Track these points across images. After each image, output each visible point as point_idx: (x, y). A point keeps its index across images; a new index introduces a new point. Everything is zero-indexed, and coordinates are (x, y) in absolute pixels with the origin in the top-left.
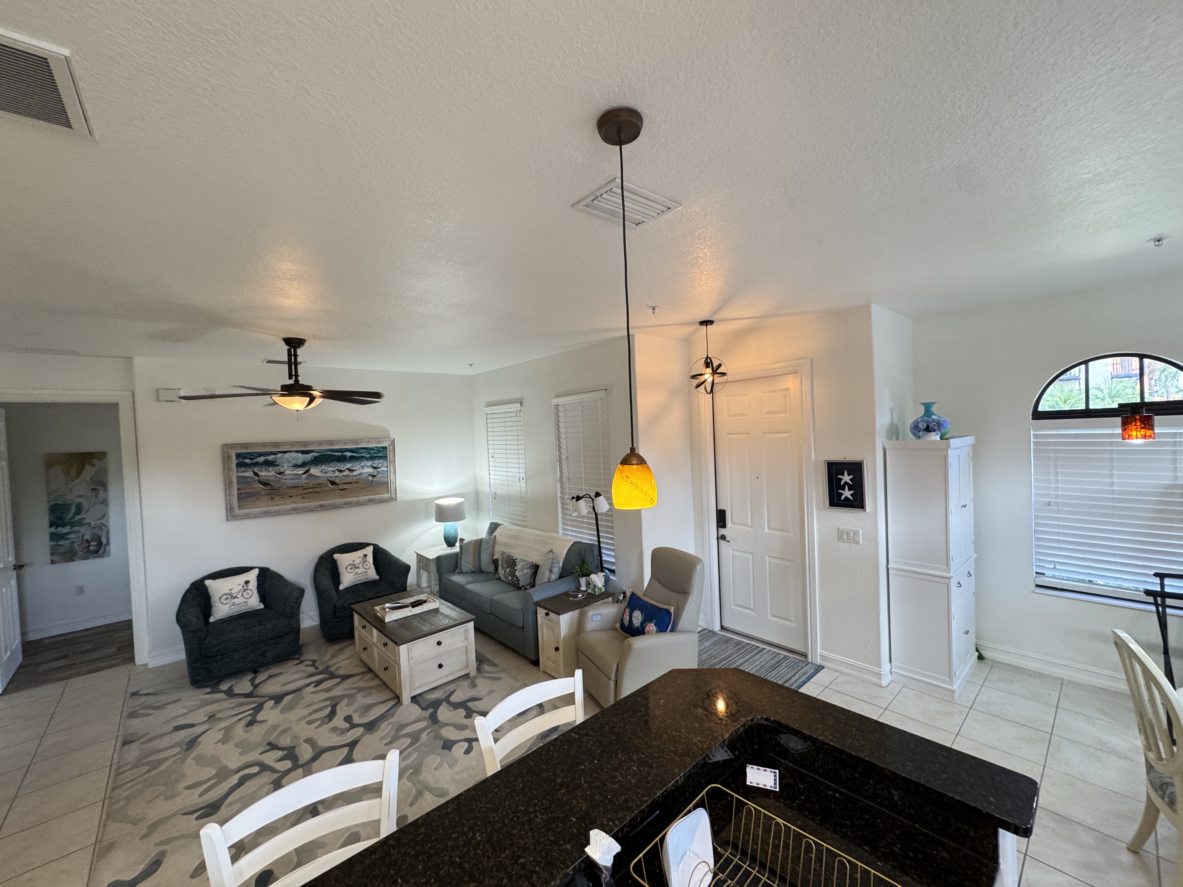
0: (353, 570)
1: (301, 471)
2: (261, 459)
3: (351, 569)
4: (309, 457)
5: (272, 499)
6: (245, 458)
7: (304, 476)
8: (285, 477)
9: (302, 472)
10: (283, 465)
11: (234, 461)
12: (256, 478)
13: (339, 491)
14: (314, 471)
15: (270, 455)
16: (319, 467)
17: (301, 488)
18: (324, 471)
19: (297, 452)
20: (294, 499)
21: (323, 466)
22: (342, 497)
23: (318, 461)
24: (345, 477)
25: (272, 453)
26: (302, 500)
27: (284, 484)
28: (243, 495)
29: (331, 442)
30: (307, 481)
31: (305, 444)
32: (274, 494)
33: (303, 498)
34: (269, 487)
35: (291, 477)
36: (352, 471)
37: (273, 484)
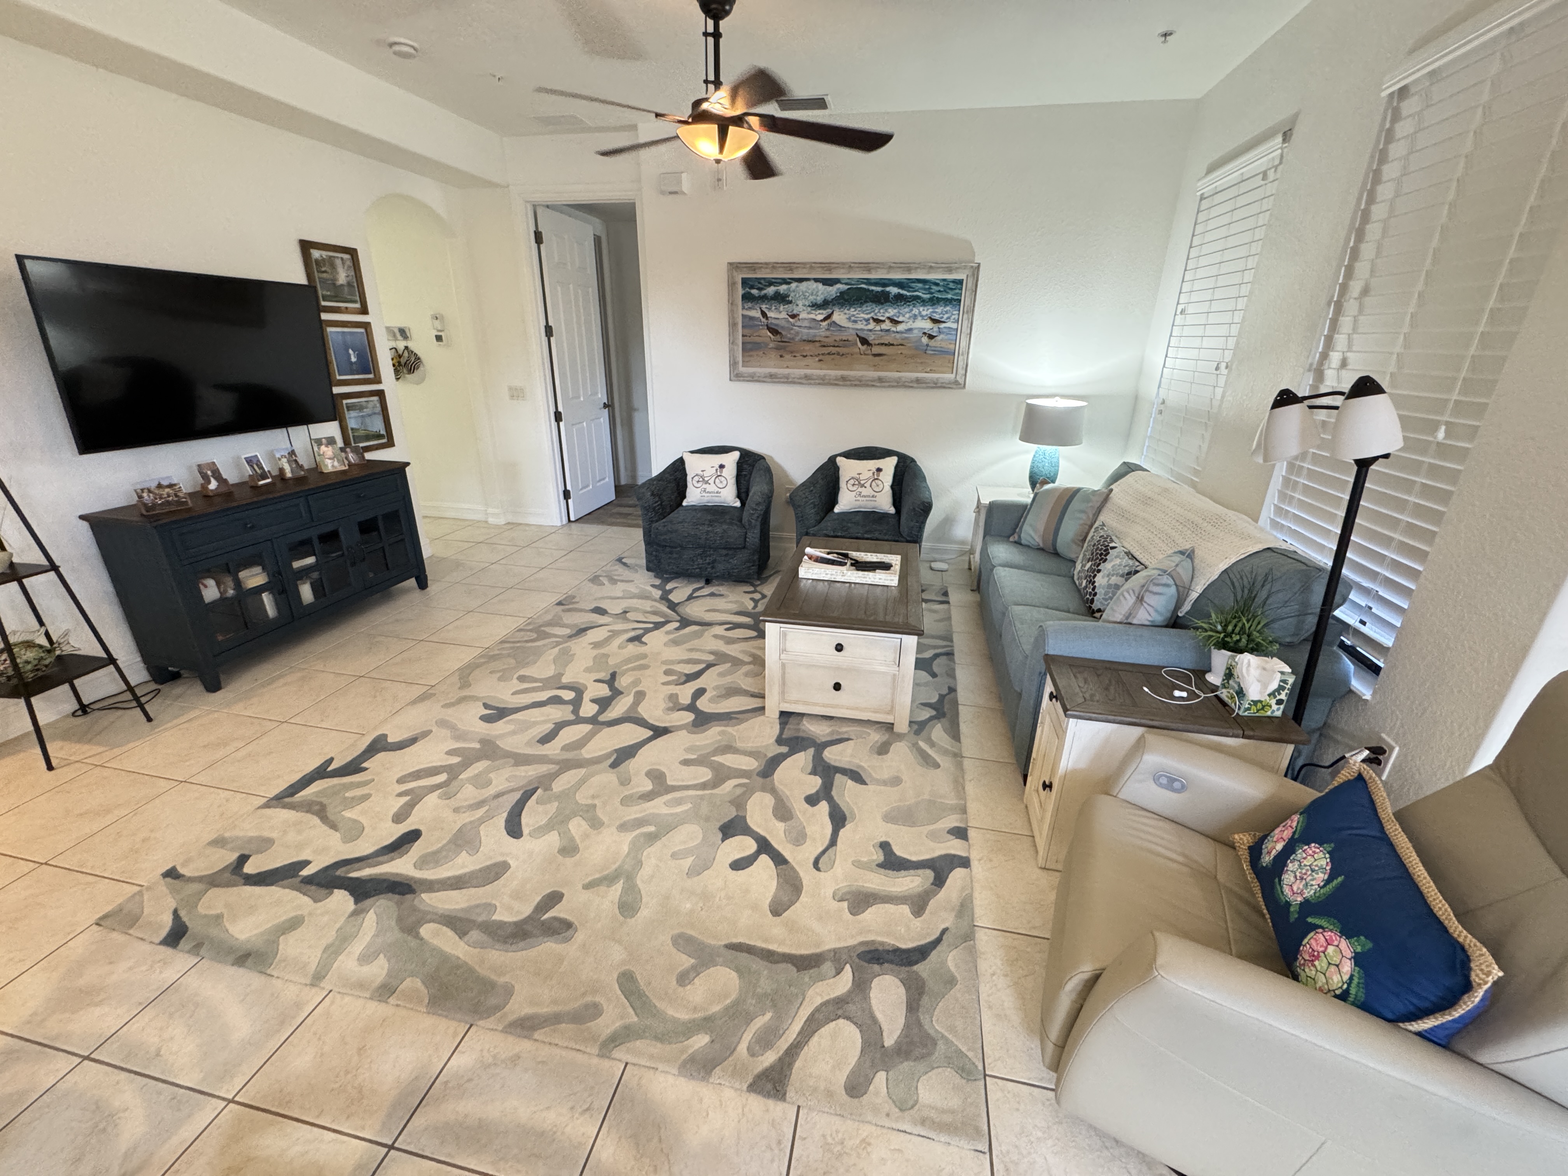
0: (855, 488)
1: (820, 315)
2: (771, 290)
3: (853, 485)
4: (832, 291)
5: (781, 356)
6: (752, 287)
7: (824, 324)
8: (799, 323)
9: (821, 317)
10: (798, 302)
11: (740, 291)
12: (763, 320)
13: (871, 357)
14: (840, 317)
15: (781, 284)
16: (846, 311)
17: (817, 344)
18: (853, 318)
19: (816, 280)
20: (808, 361)
21: (852, 310)
22: (876, 367)
23: (846, 300)
24: (883, 333)
25: (785, 282)
26: (819, 364)
27: (797, 333)
28: (749, 346)
29: (867, 266)
30: (828, 333)
31: (828, 266)
32: (784, 348)
33: (820, 360)
34: (778, 338)
35: (806, 324)
36: (895, 322)
37: (783, 333)
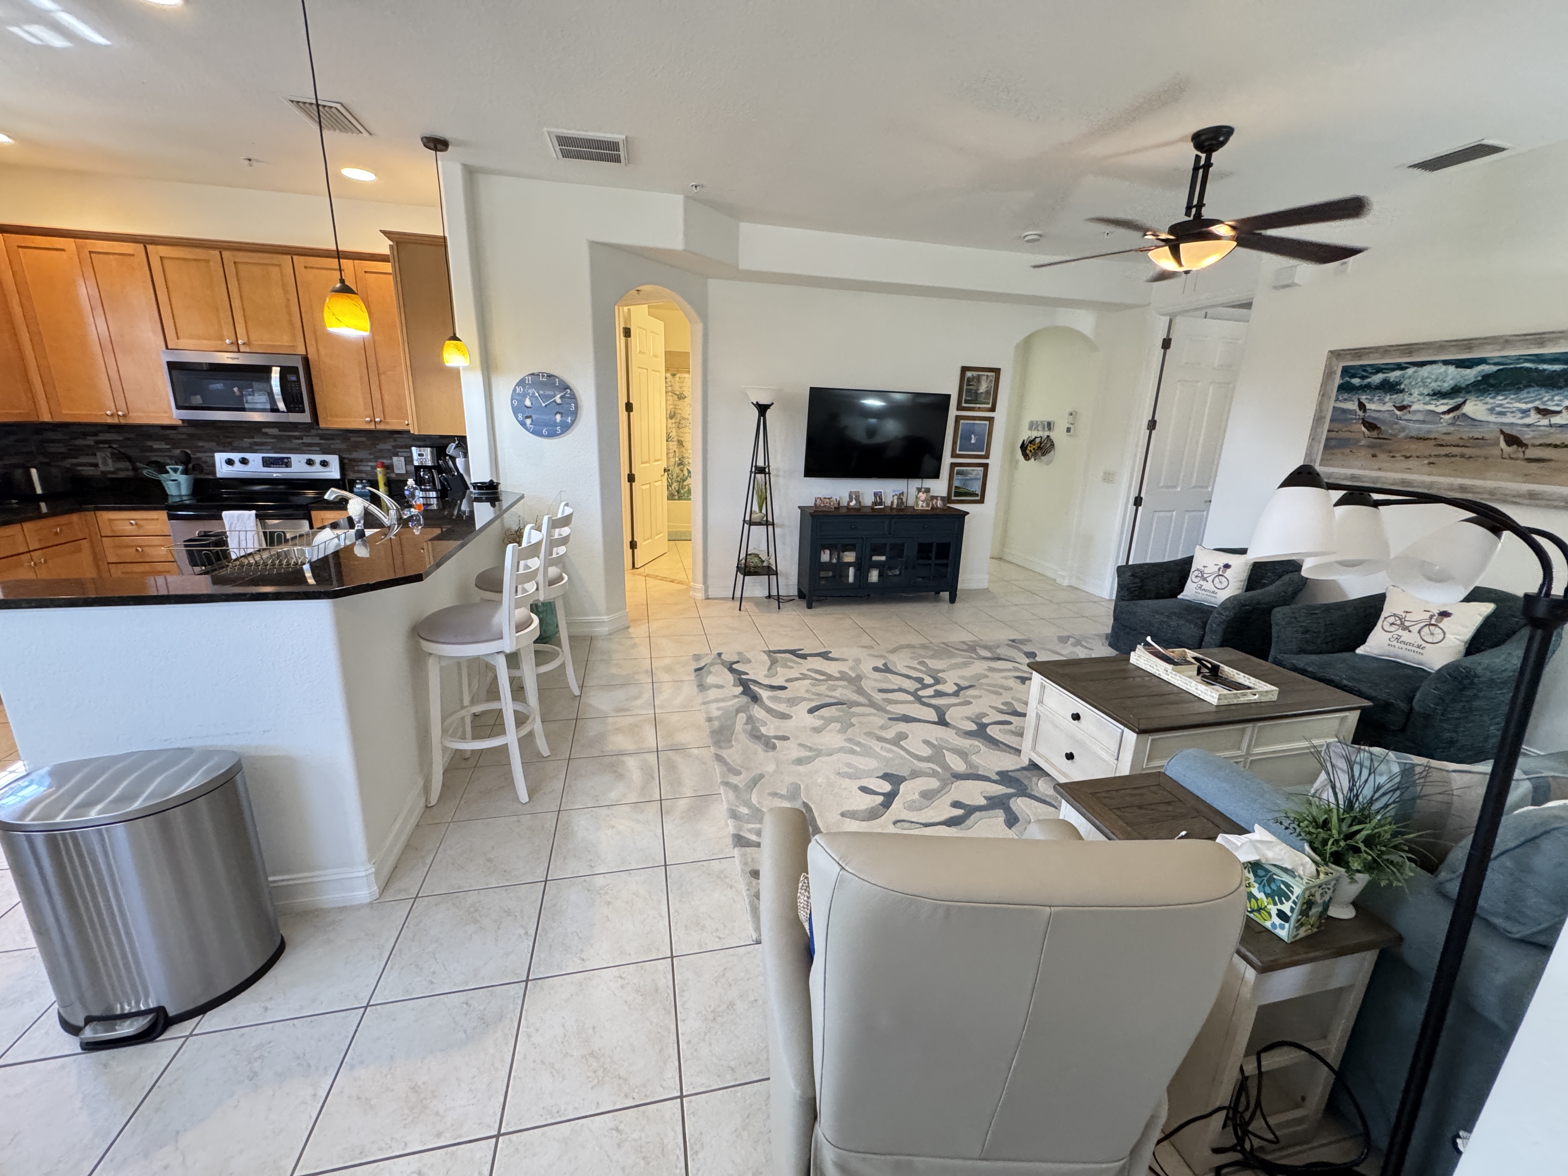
1: (1442, 406)
2: (1377, 378)
3: (1396, 628)
4: (1471, 374)
5: (1374, 456)
6: (1354, 376)
7: (1447, 417)
8: (1408, 417)
9: (1445, 408)
10: (1413, 391)
11: (1337, 380)
12: (1361, 413)
13: (1524, 463)
14: (1475, 408)
15: (1393, 370)
16: (1488, 400)
17: (1433, 442)
18: (1498, 409)
19: (1446, 363)
20: (1411, 463)
21: (1500, 398)
22: (1528, 477)
23: (1492, 386)
24: (1553, 430)
25: (1400, 367)
26: (1428, 469)
27: (1403, 429)
28: (1333, 443)
30: (1451, 429)
31: (1468, 344)
32: (1380, 446)
33: (1430, 463)
34: (1375, 434)
35: (1419, 417)
37: (1383, 428)
